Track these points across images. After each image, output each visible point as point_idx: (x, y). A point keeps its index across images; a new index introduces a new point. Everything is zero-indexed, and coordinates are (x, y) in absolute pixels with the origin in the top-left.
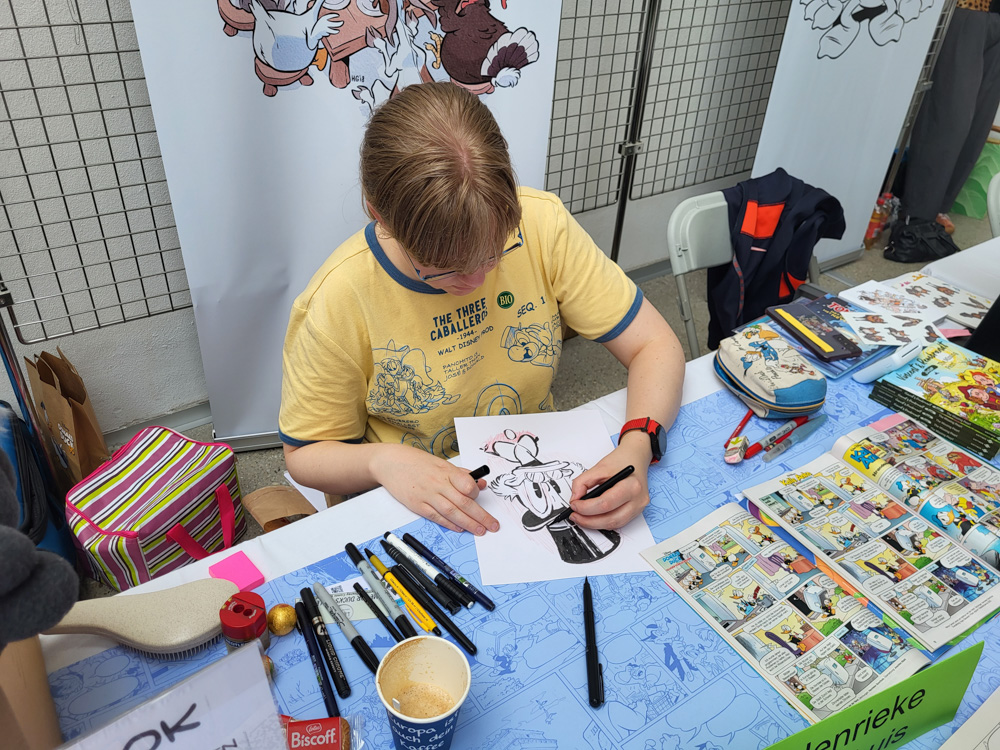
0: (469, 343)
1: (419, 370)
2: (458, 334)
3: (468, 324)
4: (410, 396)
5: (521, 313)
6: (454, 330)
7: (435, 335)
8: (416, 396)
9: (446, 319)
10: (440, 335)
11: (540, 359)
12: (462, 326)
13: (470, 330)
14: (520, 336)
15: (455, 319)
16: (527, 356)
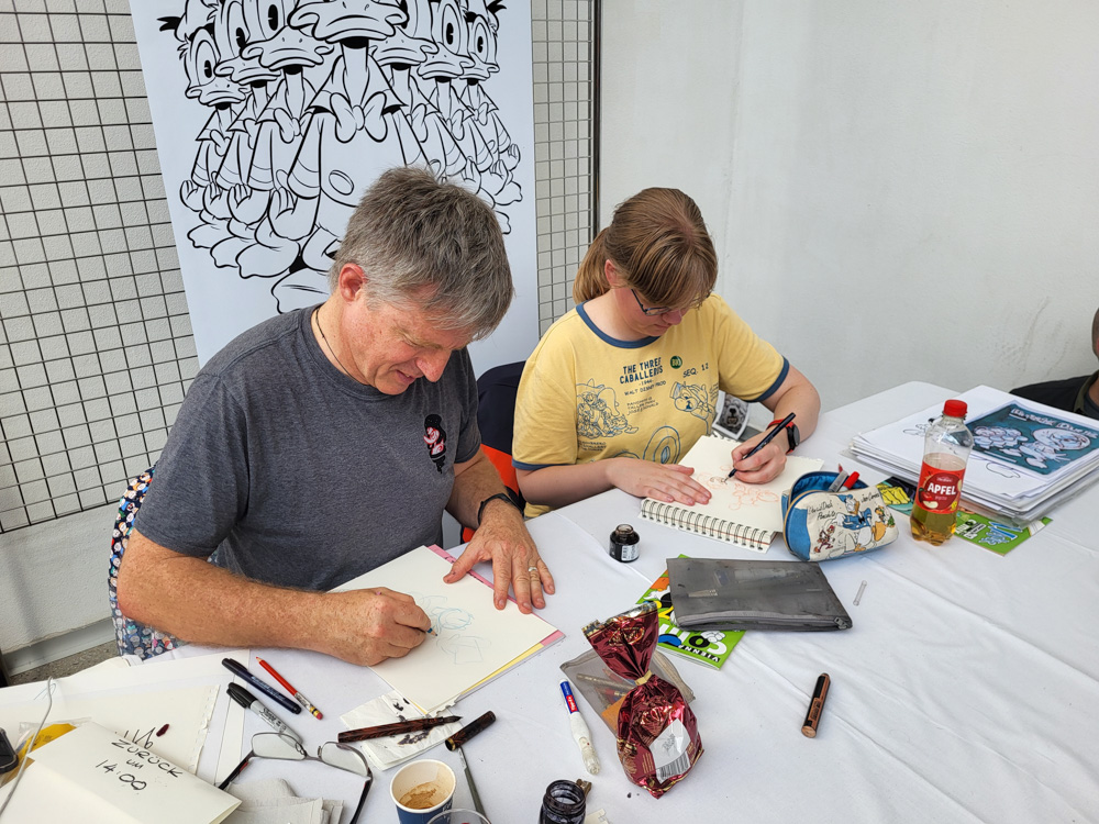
0: (648, 388)
1: (610, 404)
2: (640, 381)
3: (648, 374)
4: (601, 422)
5: (686, 374)
6: (637, 378)
7: (624, 380)
8: (605, 423)
9: (632, 369)
10: (627, 380)
11: (697, 411)
12: (643, 376)
13: (649, 379)
14: (684, 391)
15: (638, 370)
16: (688, 407)
